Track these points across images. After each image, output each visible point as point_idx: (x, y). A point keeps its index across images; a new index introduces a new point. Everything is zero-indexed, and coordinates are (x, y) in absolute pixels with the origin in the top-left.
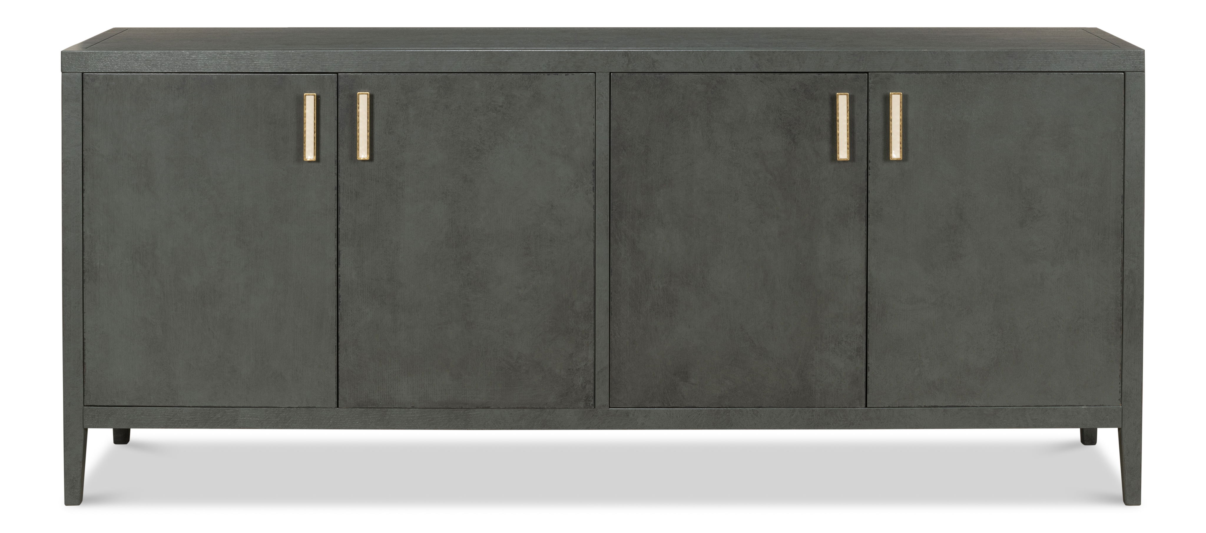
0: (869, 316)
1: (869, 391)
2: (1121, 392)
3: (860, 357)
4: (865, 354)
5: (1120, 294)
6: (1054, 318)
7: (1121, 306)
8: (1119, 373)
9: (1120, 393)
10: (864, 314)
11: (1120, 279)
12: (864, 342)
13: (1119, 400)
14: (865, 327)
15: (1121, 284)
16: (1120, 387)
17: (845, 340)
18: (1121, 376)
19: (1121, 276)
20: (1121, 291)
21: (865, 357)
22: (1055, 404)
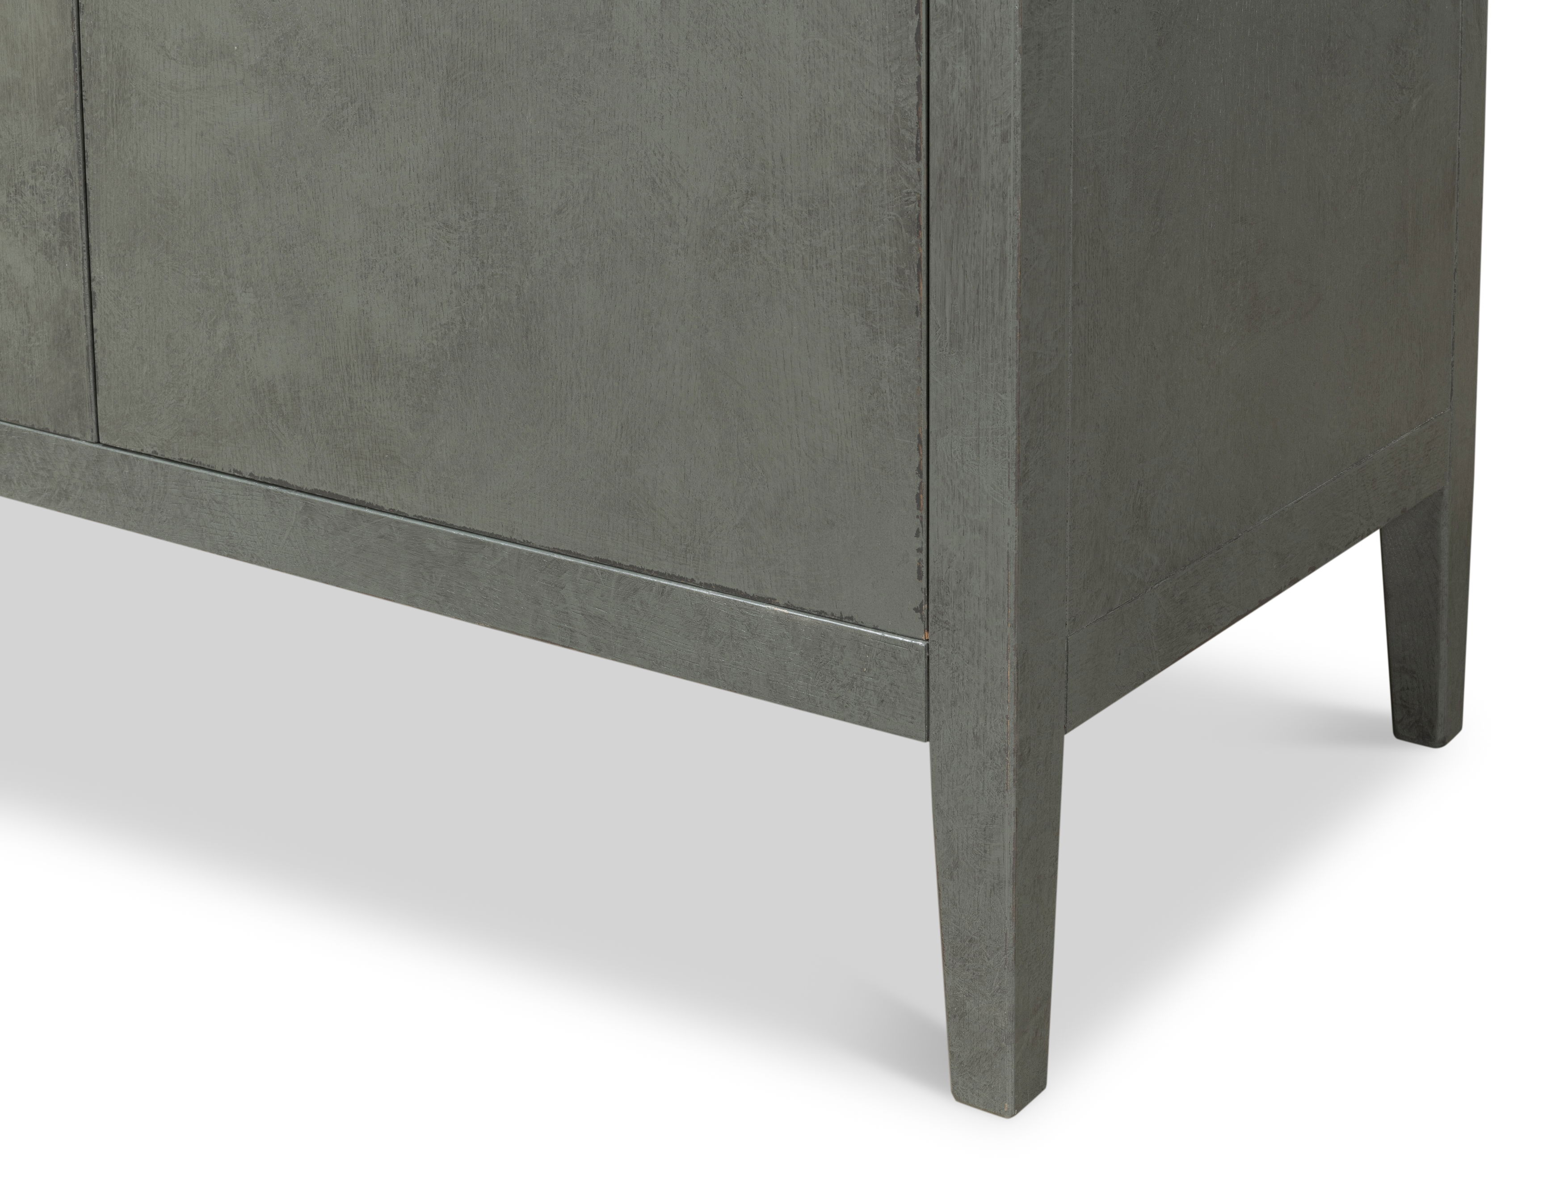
0: (86, 100)
1: (101, 383)
2: (925, 572)
3: (70, 253)
4: (82, 244)
5: (915, 100)
6: (654, 182)
7: (918, 159)
8: (915, 481)
9: (920, 578)
10: (73, 92)
11: (913, 24)
12: (79, 195)
13: (916, 610)
14: (76, 141)
15: (918, 47)
16: (919, 550)
17: (32, 182)
18: (923, 497)
19: (918, 11)
20: (918, 84)
21: (82, 255)
22: (667, 568)
